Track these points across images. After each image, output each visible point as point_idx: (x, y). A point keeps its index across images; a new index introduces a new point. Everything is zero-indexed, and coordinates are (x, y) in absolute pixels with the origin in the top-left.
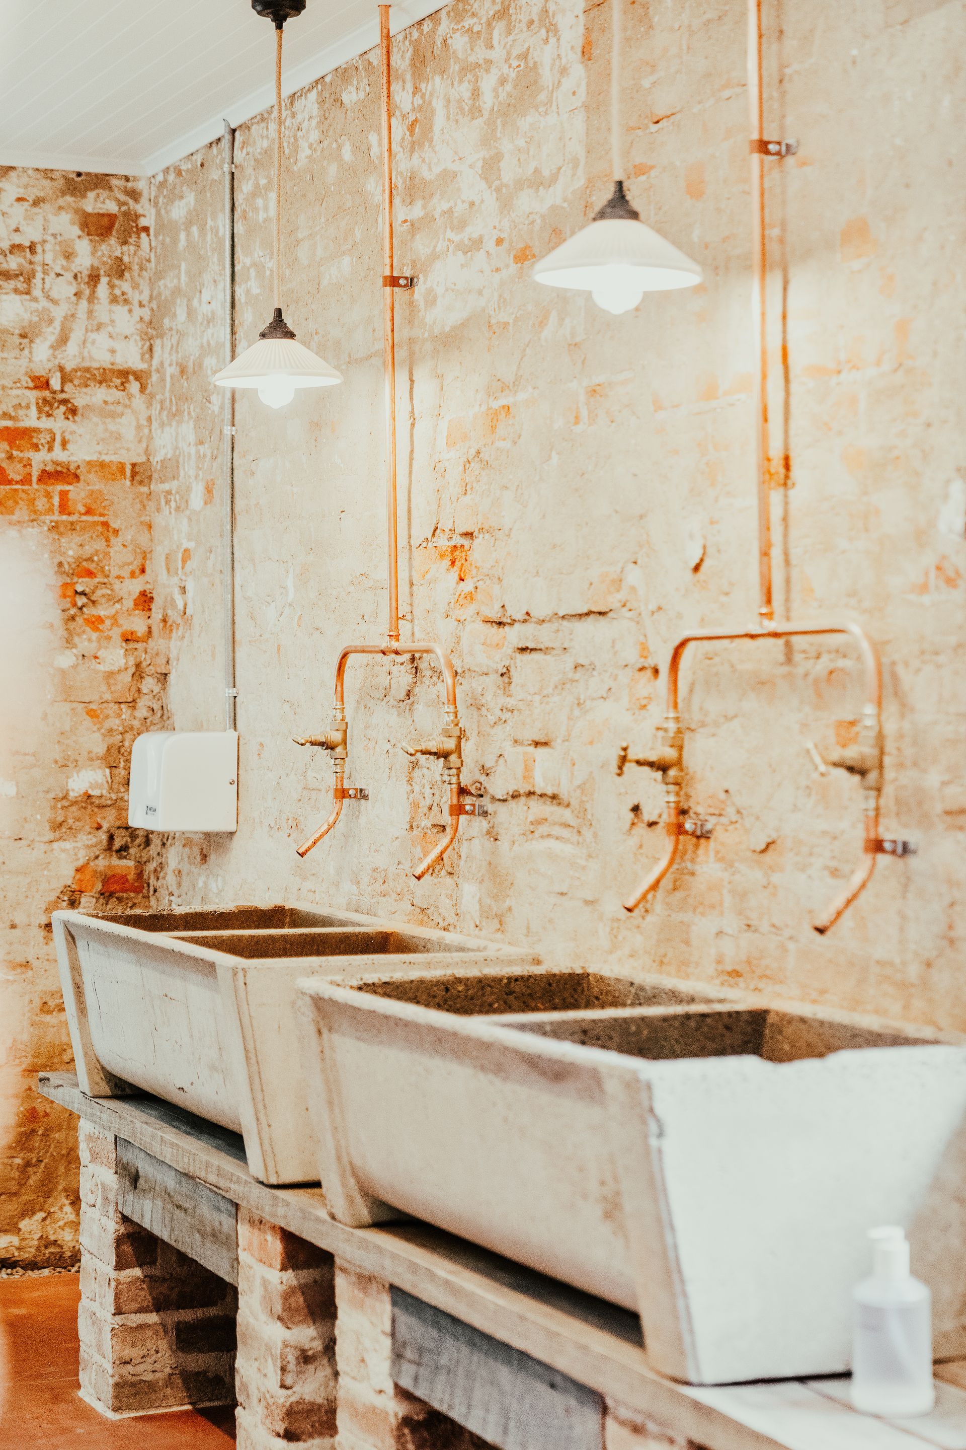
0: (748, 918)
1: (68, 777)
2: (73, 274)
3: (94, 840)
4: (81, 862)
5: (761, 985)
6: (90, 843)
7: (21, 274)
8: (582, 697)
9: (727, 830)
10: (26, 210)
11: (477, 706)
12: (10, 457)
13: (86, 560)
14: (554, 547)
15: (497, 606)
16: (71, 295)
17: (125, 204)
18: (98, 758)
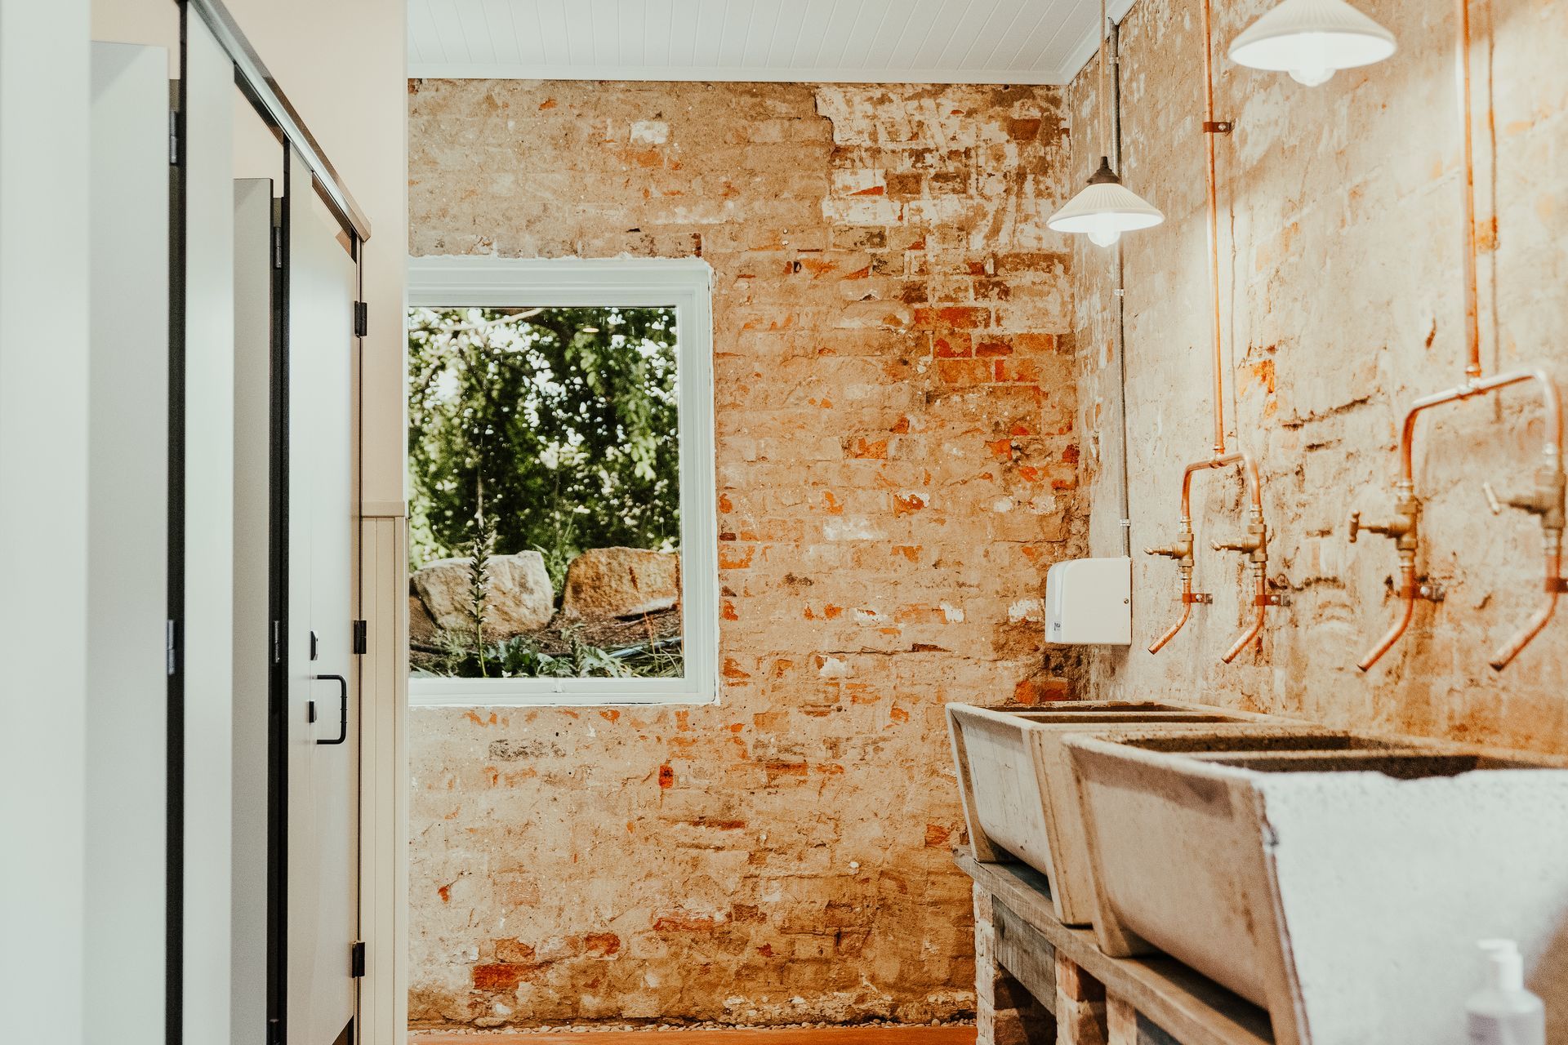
0: (1471, 674)
1: (1008, 606)
2: (1002, 174)
3: (1033, 660)
4: (1021, 679)
5: (1482, 737)
6: (1029, 662)
7: (958, 176)
8: (1353, 483)
9: (1455, 591)
10: (961, 121)
11: (1280, 506)
12: (952, 333)
13: (1020, 420)
14: (1329, 345)
15: (1291, 411)
16: (1001, 192)
17: (1047, 110)
18: (1034, 590)
